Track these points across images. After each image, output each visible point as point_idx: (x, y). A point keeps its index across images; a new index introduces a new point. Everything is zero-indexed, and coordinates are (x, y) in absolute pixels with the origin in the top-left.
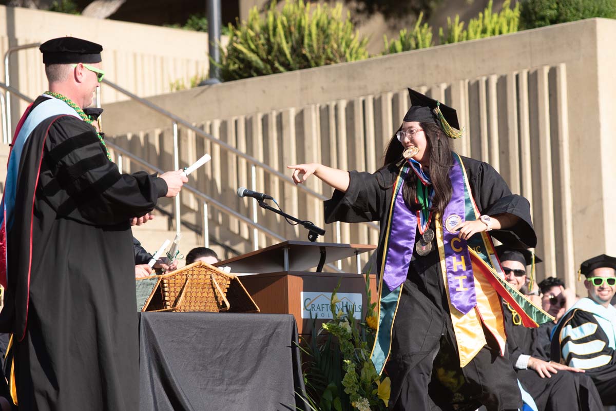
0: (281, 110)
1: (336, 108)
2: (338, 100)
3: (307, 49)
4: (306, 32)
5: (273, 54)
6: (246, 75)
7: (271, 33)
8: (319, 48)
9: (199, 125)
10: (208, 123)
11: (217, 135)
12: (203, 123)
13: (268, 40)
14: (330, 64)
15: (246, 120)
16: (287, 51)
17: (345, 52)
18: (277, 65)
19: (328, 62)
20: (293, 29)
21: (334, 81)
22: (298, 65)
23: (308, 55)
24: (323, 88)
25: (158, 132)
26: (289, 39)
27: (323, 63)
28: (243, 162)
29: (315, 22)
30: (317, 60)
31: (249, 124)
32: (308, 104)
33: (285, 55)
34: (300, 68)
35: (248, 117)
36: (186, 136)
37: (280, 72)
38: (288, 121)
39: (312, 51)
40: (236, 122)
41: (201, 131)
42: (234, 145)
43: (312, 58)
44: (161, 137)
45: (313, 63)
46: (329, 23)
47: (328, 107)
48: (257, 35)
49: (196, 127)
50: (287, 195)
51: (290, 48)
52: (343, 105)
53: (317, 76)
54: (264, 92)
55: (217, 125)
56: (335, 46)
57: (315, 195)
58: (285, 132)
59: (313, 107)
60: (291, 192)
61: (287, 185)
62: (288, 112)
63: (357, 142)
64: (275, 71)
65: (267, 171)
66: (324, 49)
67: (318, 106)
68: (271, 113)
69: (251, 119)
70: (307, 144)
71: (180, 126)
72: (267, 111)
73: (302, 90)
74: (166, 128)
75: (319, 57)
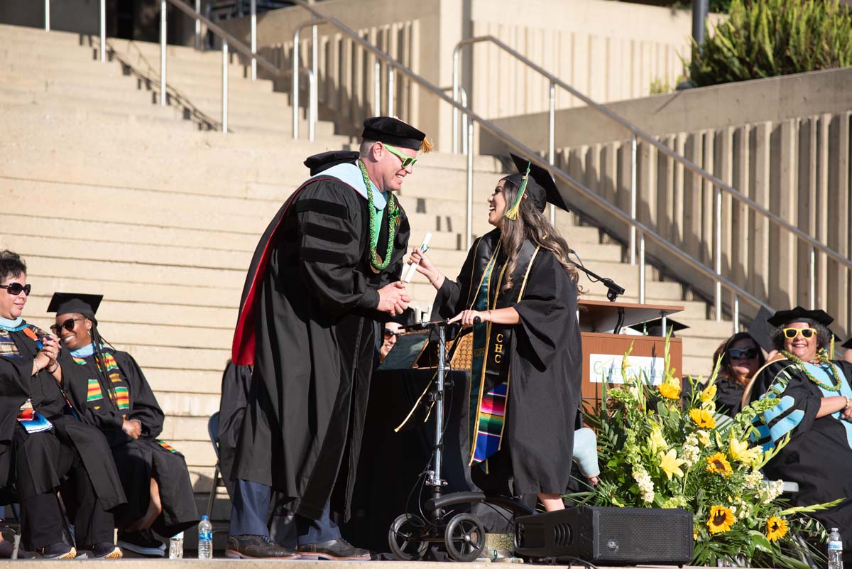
0: (756, 124)
1: (819, 123)
2: (822, 113)
3: (792, 49)
4: (793, 31)
5: (753, 55)
6: (718, 80)
7: (752, 29)
8: (806, 50)
9: (662, 140)
10: (673, 137)
11: (681, 152)
12: (667, 136)
13: (748, 38)
14: (819, 69)
15: (715, 133)
16: (770, 52)
17: (838, 55)
18: (756, 69)
19: (817, 66)
20: (778, 26)
21: (818, 91)
22: (780, 69)
23: (794, 59)
24: (805, 99)
25: (617, 145)
26: (773, 38)
27: (810, 68)
28: (710, 185)
29: (805, 18)
30: (803, 64)
31: (718, 140)
32: (787, 117)
33: (766, 57)
34: (782, 74)
35: (718, 132)
36: (648, 151)
37: (761, 77)
38: (763, 138)
39: (797, 53)
40: (704, 136)
41: (663, 146)
42: (700, 165)
43: (798, 61)
44: (620, 152)
45: (798, 67)
46: (821, 19)
47: (809, 121)
48: (737, 32)
49: (659, 141)
50: (757, 226)
51: (772, 48)
52: (827, 119)
53: (800, 84)
54: (738, 101)
55: (683, 138)
56: (826, 47)
57: (790, 228)
58: (758, 150)
59: (792, 121)
60: (762, 222)
61: (758, 215)
62: (764, 126)
63: (841, 165)
64: (754, 76)
65: (735, 197)
66: (813, 51)
67: (799, 119)
68: (745, 128)
69: (721, 134)
70: (783, 166)
71: (639, 140)
72: (740, 125)
73: (781, 99)
74: (626, 141)
75: (805, 60)
